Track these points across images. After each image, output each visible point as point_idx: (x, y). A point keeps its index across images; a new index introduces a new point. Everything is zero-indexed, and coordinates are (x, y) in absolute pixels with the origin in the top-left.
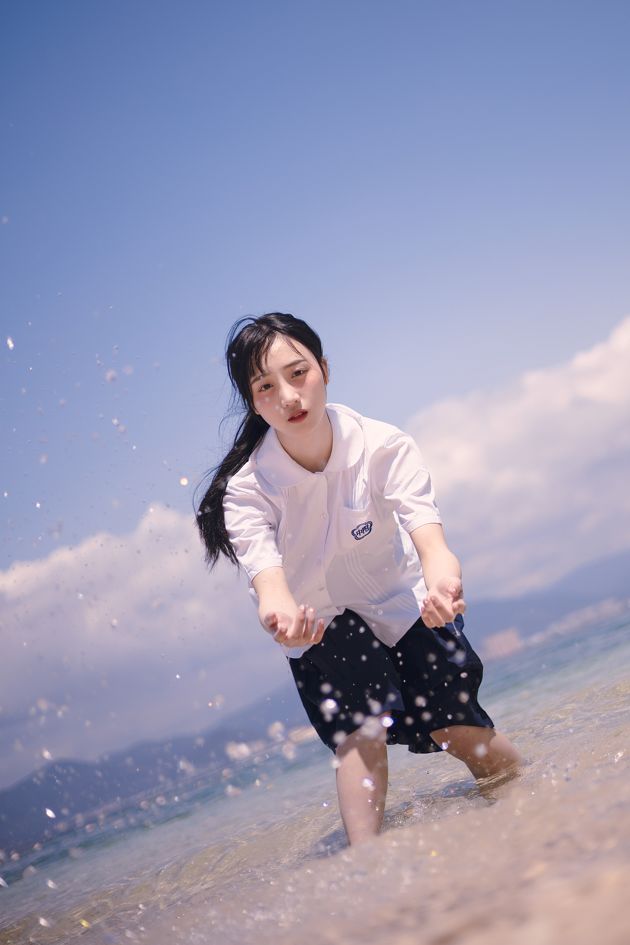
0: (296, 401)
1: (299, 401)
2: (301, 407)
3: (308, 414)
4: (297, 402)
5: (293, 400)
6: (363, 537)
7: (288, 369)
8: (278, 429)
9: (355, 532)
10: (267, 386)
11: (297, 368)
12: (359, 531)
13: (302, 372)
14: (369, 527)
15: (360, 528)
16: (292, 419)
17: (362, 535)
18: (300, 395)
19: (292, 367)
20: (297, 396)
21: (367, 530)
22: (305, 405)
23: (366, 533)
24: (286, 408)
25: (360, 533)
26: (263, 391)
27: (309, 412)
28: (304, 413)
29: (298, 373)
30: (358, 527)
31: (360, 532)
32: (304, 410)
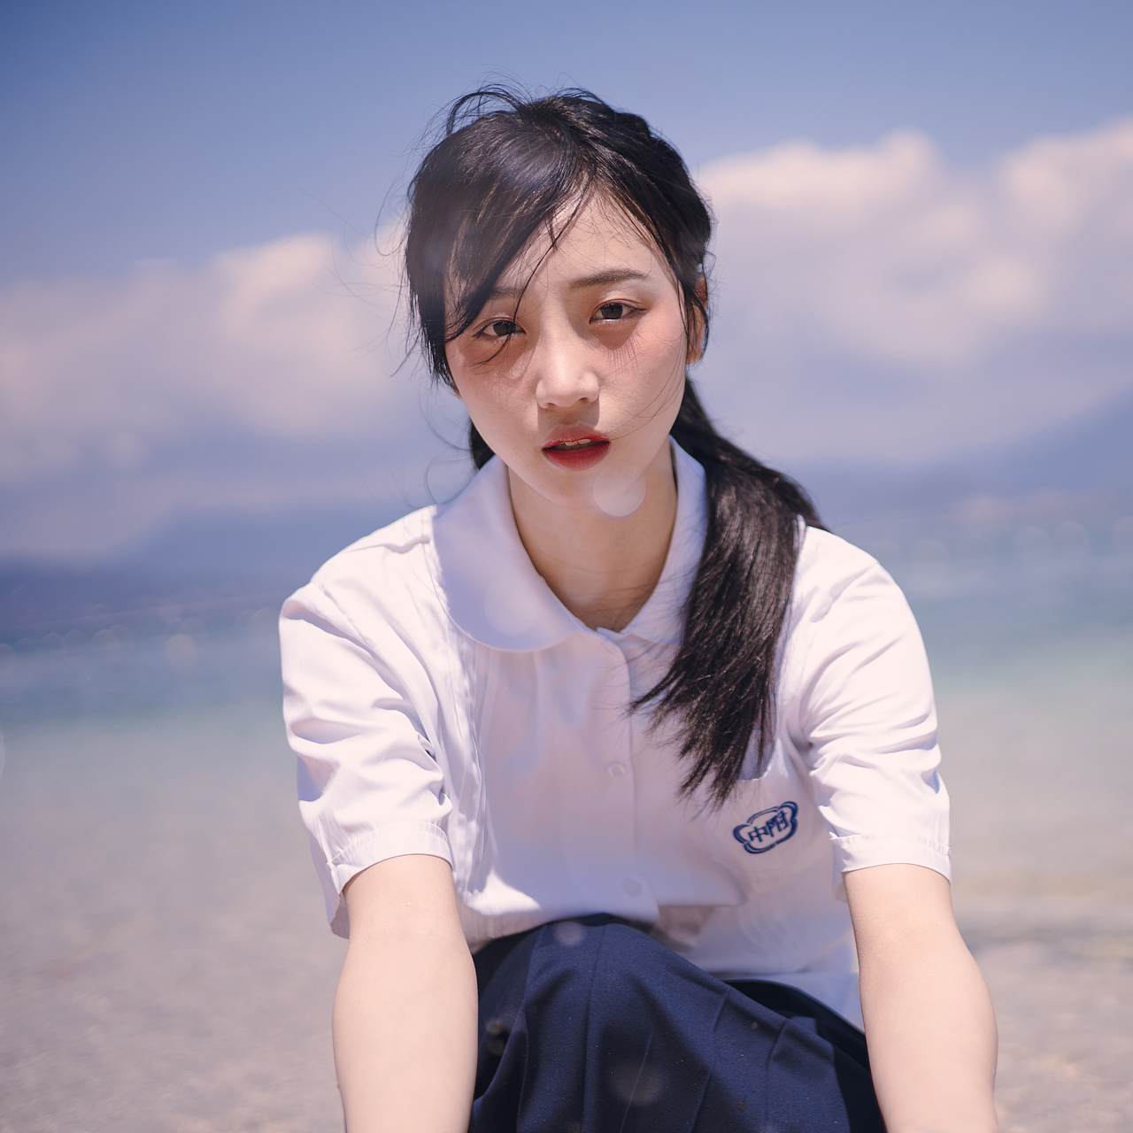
0: (584, 400)
1: (592, 399)
2: (595, 421)
3: (612, 447)
4: (587, 404)
5: (574, 394)
6: (772, 846)
7: (583, 292)
8: (517, 468)
9: (744, 833)
10: (507, 327)
11: (613, 295)
12: (756, 830)
13: (625, 311)
14: (788, 816)
15: (760, 822)
16: (553, 451)
17: (767, 840)
18: (602, 380)
19: (596, 287)
20: (589, 383)
21: (782, 826)
22: (608, 416)
23: (778, 835)
24: (546, 410)
25: (758, 836)
26: (489, 338)
27: (613, 442)
28: (598, 446)
29: (613, 310)
30: (751, 819)
31: (761, 831)
32: (600, 434)
